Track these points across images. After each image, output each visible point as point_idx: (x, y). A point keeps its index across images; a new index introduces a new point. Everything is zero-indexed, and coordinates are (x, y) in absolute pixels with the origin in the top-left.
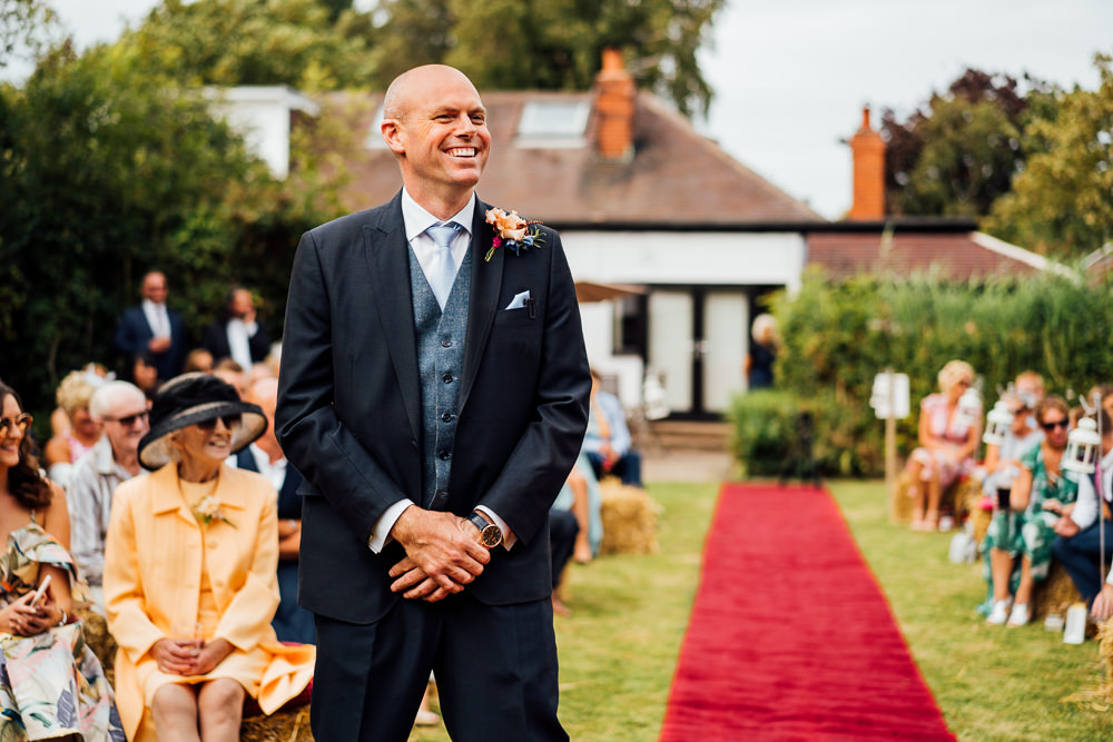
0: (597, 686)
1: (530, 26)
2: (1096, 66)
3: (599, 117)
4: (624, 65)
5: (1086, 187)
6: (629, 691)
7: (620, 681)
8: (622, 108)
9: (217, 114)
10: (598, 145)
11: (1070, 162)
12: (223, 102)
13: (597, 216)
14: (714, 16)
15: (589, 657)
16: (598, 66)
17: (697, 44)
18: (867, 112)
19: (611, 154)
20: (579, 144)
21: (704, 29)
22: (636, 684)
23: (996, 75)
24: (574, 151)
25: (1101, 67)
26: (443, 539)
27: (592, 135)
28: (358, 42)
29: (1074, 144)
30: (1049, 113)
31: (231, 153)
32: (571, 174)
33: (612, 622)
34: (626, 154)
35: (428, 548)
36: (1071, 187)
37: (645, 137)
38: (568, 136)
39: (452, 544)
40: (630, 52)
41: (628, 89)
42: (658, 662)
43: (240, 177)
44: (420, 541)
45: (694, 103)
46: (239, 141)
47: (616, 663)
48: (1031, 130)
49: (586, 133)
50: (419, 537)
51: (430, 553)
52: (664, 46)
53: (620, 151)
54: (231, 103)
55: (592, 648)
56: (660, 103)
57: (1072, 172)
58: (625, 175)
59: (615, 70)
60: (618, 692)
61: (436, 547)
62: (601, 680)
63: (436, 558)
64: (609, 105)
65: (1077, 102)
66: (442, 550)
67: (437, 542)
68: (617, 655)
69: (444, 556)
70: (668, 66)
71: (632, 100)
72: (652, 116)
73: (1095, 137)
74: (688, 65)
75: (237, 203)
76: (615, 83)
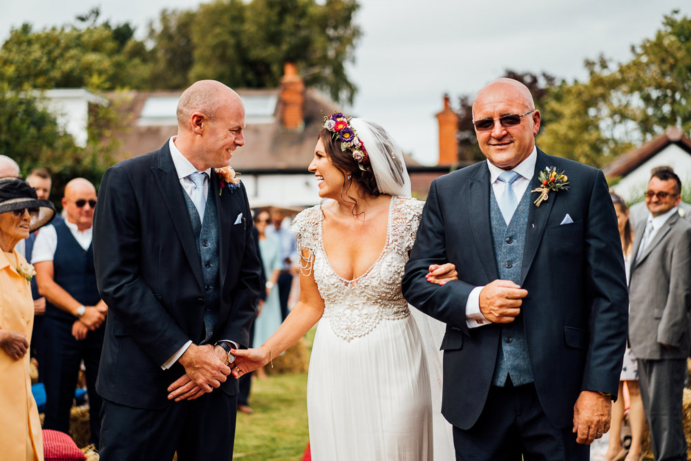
0: (259, 454)
1: (240, 50)
2: (587, 68)
3: (283, 104)
4: (297, 72)
5: (580, 142)
6: (279, 456)
7: (274, 451)
8: (297, 99)
9: (39, 107)
10: (282, 121)
11: (571, 127)
12: (44, 98)
13: (281, 165)
14: (354, 41)
15: (257, 437)
16: (283, 73)
17: (343, 59)
18: (447, 99)
19: (290, 127)
20: (271, 121)
21: (348, 49)
22: (284, 452)
23: (526, 74)
24: (267, 125)
25: (589, 69)
26: (209, 364)
27: (278, 115)
28: (137, 61)
29: (573, 116)
30: (558, 98)
31: (47, 129)
32: (266, 139)
33: (274, 415)
34: (300, 126)
35: (201, 370)
36: (571, 143)
37: (311, 116)
38: (264, 116)
39: (214, 367)
40: (301, 65)
41: (300, 87)
42: (299, 438)
43: (50, 145)
44: (197, 366)
45: (344, 94)
46: (54, 123)
47: (273, 440)
48: (548, 108)
49: (275, 115)
50: (197, 364)
51: (201, 373)
52: (325, 60)
53: (296, 125)
54: (49, 99)
55: (259, 431)
56: (321, 96)
57: (571, 134)
58: (300, 140)
59: (291, 75)
60: (272, 457)
61: (205, 369)
62: (261, 451)
63: (204, 375)
64: (288, 97)
65: (574, 90)
66: (208, 371)
67: (206, 366)
68: (274, 435)
69: (208, 374)
70: (327, 72)
71: (303, 94)
72: (315, 103)
73: (586, 113)
74: (339, 71)
75: (48, 161)
76: (292, 83)
